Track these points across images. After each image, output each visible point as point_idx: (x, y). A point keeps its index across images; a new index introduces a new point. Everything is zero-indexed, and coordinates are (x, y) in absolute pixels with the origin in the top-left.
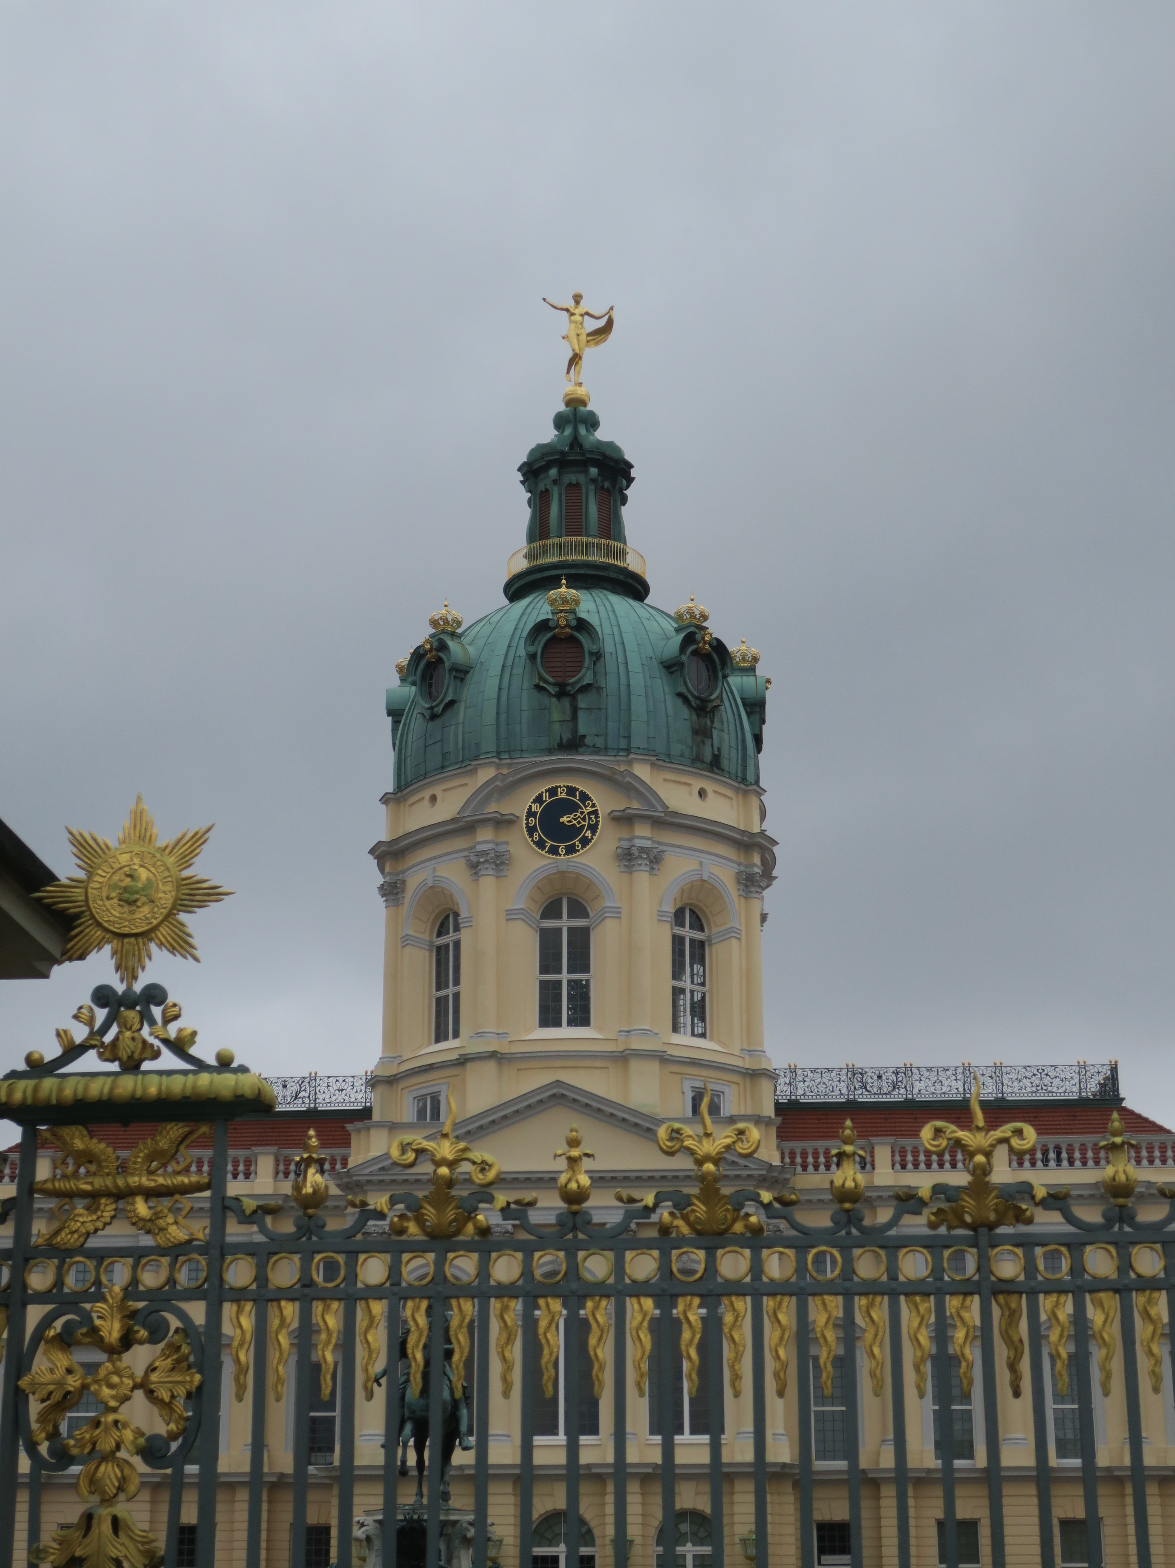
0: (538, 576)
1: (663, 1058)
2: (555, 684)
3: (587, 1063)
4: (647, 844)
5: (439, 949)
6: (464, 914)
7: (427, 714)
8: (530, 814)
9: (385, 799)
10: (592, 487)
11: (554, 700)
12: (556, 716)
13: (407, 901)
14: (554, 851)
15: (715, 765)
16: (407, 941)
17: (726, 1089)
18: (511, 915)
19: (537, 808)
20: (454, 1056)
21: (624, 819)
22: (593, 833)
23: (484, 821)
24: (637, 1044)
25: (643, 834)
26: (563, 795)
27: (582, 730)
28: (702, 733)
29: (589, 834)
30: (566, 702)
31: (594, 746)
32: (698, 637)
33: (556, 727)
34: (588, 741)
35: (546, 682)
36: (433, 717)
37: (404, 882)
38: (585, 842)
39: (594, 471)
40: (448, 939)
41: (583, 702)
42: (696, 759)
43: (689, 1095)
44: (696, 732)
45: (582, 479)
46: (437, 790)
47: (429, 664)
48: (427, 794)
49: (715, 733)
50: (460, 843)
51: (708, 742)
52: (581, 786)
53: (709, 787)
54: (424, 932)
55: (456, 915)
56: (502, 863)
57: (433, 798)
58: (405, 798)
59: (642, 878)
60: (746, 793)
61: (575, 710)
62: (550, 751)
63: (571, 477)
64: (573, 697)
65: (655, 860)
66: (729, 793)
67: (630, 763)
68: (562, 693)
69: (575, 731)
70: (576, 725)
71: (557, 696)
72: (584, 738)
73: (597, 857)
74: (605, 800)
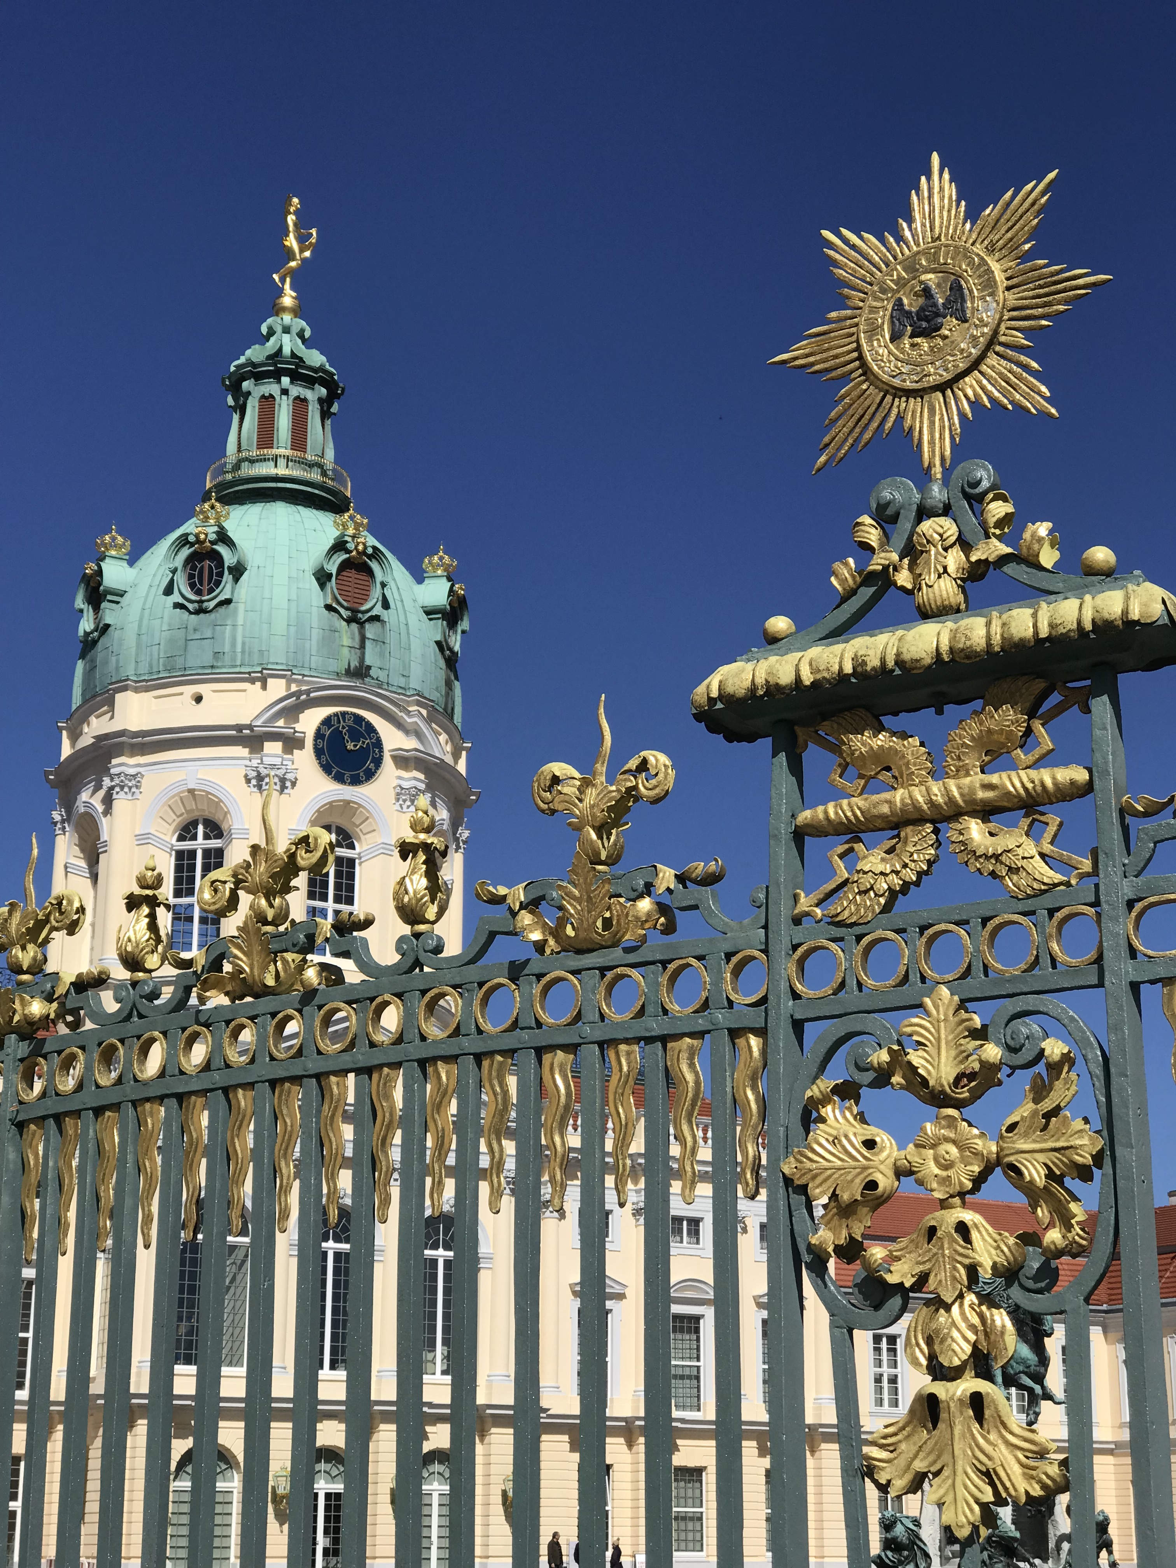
2: (347, 609)
5: (182, 853)
6: (235, 826)
7: (190, 607)
8: (319, 736)
11: (344, 623)
12: (346, 641)
13: (147, 797)
14: (339, 778)
15: (452, 716)
16: (143, 839)
19: (325, 731)
21: (405, 759)
22: (378, 768)
23: (273, 736)
25: (418, 771)
26: (351, 723)
27: (368, 662)
28: (448, 684)
29: (374, 768)
30: (354, 626)
31: (377, 679)
33: (346, 651)
34: (372, 673)
35: (338, 603)
36: (201, 611)
37: (144, 777)
38: (370, 775)
40: (198, 844)
41: (370, 632)
42: (445, 710)
44: (446, 682)
46: (204, 690)
48: (190, 690)
49: (453, 686)
50: (236, 750)
51: (451, 694)
52: (368, 716)
55: (214, 824)
56: (289, 782)
57: (199, 698)
58: (148, 689)
61: (363, 639)
62: (339, 676)
64: (362, 624)
66: (453, 747)
67: (414, 703)
68: (353, 618)
69: (362, 659)
70: (363, 654)
71: (349, 621)
72: (369, 668)
73: (377, 792)
74: (388, 736)
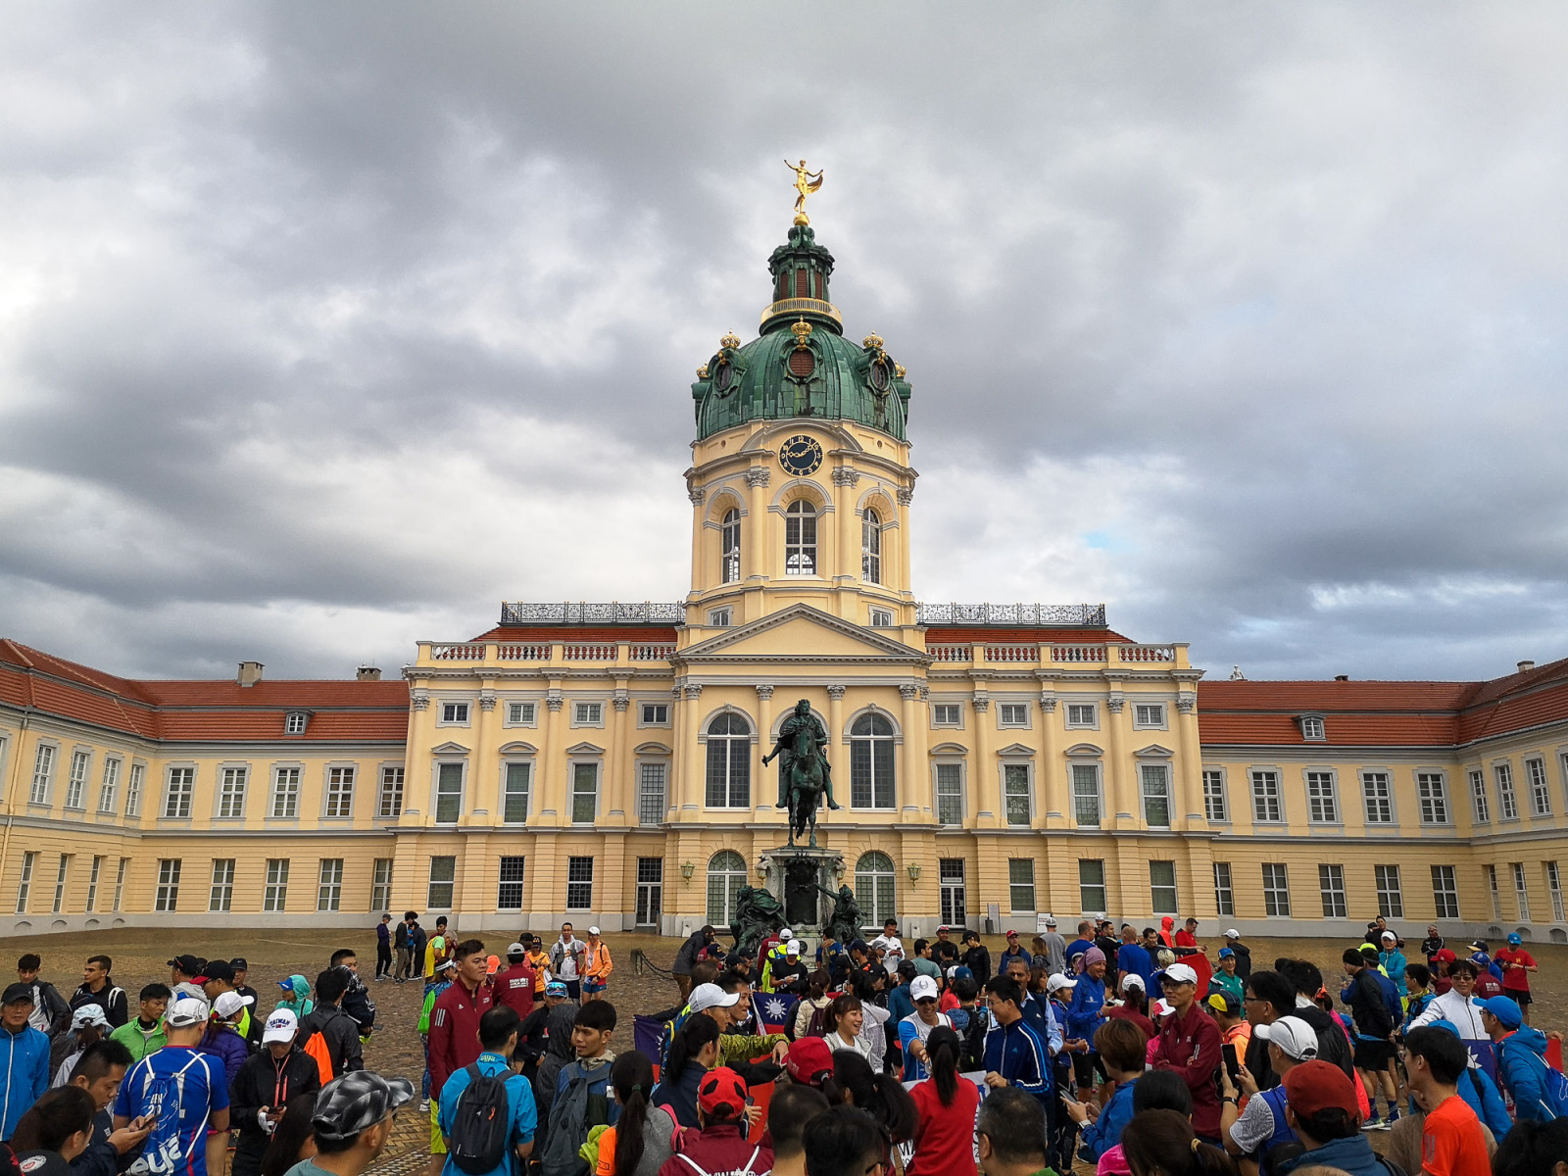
0: (781, 320)
1: (858, 592)
2: (797, 377)
3: (815, 595)
4: (850, 470)
5: (725, 529)
6: (741, 509)
7: (720, 395)
8: (782, 451)
9: (693, 445)
10: (812, 271)
11: (796, 386)
12: (798, 396)
13: (707, 501)
14: (796, 473)
15: (886, 427)
16: (705, 525)
17: (892, 613)
18: (772, 509)
19: (786, 448)
20: (738, 589)
21: (837, 456)
22: (819, 463)
23: (756, 455)
24: (845, 583)
25: (847, 462)
26: (802, 441)
27: (812, 405)
28: (879, 409)
29: (816, 464)
30: (803, 387)
31: (819, 414)
32: (878, 354)
33: (798, 401)
34: (816, 410)
35: (791, 375)
36: (723, 396)
37: (705, 492)
38: (814, 468)
39: (813, 261)
40: (733, 523)
41: (813, 388)
42: (876, 425)
43: (872, 615)
44: (876, 409)
45: (806, 265)
46: (726, 438)
47: (721, 366)
48: (720, 441)
49: (886, 410)
50: (740, 468)
51: (883, 415)
52: (812, 435)
53: (884, 440)
54: (716, 519)
55: (737, 511)
56: (766, 480)
57: (724, 443)
58: (705, 444)
59: (847, 489)
60: (902, 446)
61: (808, 392)
62: (794, 416)
63: (801, 264)
64: (808, 385)
65: (854, 478)
66: (893, 445)
67: (841, 423)
68: (801, 382)
69: (808, 404)
70: (809, 402)
71: (799, 384)
72: (813, 408)
73: (821, 477)
74: (826, 445)
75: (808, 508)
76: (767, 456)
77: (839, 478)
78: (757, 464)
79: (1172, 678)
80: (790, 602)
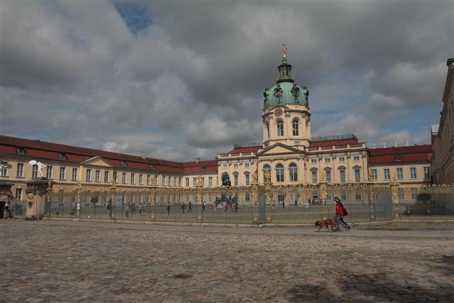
1: (292, 139)
3: (282, 140)
12: (277, 100)
14: (278, 116)
15: (298, 103)
17: (300, 142)
18: (274, 123)
21: (285, 112)
22: (282, 113)
23: (270, 113)
24: (288, 138)
25: (288, 113)
31: (282, 103)
35: (276, 96)
41: (280, 98)
42: (295, 103)
43: (295, 143)
44: (295, 99)
51: (297, 100)
56: (273, 118)
59: (288, 118)
60: (303, 105)
62: (277, 104)
65: (289, 116)
66: (300, 106)
67: (286, 105)
68: (278, 97)
69: (280, 101)
73: (283, 117)
74: (283, 109)
75: (282, 122)
76: (272, 113)
77: (286, 116)
78: (271, 115)
79: (360, 151)
80: (276, 142)
